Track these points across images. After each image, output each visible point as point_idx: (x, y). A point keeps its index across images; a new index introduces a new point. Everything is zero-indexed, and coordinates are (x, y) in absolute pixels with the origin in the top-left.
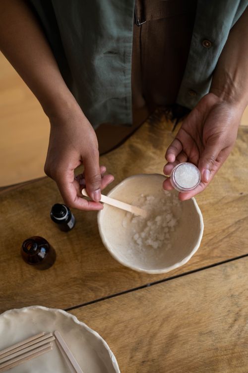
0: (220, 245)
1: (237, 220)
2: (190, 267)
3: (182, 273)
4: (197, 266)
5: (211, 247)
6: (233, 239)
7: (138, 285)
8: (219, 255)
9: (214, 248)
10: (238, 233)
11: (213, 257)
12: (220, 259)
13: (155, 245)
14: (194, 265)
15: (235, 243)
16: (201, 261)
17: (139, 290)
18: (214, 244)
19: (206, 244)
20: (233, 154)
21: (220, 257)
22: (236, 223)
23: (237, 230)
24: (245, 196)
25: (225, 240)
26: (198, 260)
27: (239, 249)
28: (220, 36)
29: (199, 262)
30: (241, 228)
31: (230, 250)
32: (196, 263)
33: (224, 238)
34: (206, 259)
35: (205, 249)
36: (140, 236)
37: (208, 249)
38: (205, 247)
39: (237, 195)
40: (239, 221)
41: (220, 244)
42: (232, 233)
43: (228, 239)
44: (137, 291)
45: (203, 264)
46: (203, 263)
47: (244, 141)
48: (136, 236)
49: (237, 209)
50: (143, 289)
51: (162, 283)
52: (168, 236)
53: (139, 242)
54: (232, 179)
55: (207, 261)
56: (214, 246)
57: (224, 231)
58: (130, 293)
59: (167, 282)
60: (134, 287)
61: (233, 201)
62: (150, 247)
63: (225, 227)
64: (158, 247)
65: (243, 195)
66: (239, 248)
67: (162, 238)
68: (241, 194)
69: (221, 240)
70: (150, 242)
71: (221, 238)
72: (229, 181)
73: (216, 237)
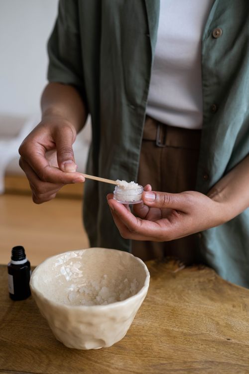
1: (209, 360)
18: (164, 369)
19: (154, 366)
20: (234, 306)
22: (206, 362)
23: (204, 369)
24: (232, 343)
25: (181, 372)
30: (210, 370)
33: (181, 370)
35: (149, 370)
38: (150, 368)
39: (223, 338)
40: (212, 362)
41: (172, 372)
42: (196, 369)
43: (185, 372)
49: (214, 350)
54: (222, 323)
57: (185, 362)
61: (213, 342)
63: (189, 360)
65: (230, 341)
68: (229, 339)
69: (176, 370)
72: (218, 324)
73: (171, 364)
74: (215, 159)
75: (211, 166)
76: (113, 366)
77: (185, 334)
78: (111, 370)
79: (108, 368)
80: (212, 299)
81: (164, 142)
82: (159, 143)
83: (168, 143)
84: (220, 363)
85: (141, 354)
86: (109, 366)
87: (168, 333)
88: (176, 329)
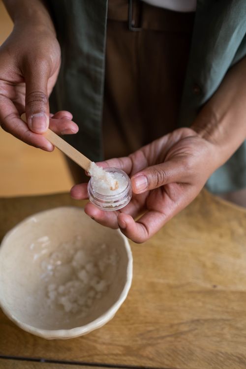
0: (158, 343)
1: (196, 318)
2: (106, 357)
3: (91, 362)
4: (115, 360)
5: (144, 342)
6: (179, 342)
7: (27, 354)
8: (151, 356)
9: (150, 345)
10: (190, 337)
11: (142, 357)
12: (151, 362)
13: (68, 306)
14: (111, 357)
15: (181, 349)
16: (124, 355)
17: (25, 362)
18: (151, 338)
19: (141, 335)
20: (221, 236)
21: (151, 359)
22: (193, 321)
23: (190, 331)
24: (218, 292)
25: (169, 339)
26: (120, 353)
27: (183, 360)
28: (209, 82)
29: (120, 355)
30: (196, 331)
31: (169, 355)
32: (116, 355)
33: (169, 336)
34: (131, 355)
35: (136, 341)
36: (56, 289)
37: (140, 342)
38: (138, 339)
39: (209, 286)
40: (198, 321)
41: (159, 341)
42: (182, 333)
43: (172, 339)
44: (21, 362)
45: (125, 361)
46: (125, 358)
47: (241, 225)
48: (52, 287)
49: (200, 304)
50: (30, 362)
51: (58, 364)
52: (90, 302)
53: (52, 295)
54: (209, 264)
55: (131, 358)
56: (149, 342)
57: (172, 326)
58: (12, 361)
59: (64, 365)
60: (20, 355)
61: (199, 292)
62: (61, 307)
63: (176, 322)
64: (71, 312)
65: (216, 289)
66: (183, 357)
67: (82, 301)
68: (215, 286)
69: (163, 338)
70: (64, 300)
71: (164, 334)
72: (204, 266)
73: (158, 330)
74: (212, 71)
75: (206, 79)
76: (100, 340)
77: (170, 287)
78: (99, 346)
79: (95, 344)
80: (198, 228)
81: (139, 24)
82: (133, 26)
83: (145, 25)
84: (206, 321)
85: (127, 320)
86: (95, 341)
87: (152, 286)
88: (161, 281)
